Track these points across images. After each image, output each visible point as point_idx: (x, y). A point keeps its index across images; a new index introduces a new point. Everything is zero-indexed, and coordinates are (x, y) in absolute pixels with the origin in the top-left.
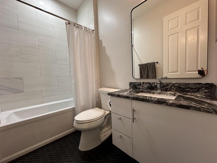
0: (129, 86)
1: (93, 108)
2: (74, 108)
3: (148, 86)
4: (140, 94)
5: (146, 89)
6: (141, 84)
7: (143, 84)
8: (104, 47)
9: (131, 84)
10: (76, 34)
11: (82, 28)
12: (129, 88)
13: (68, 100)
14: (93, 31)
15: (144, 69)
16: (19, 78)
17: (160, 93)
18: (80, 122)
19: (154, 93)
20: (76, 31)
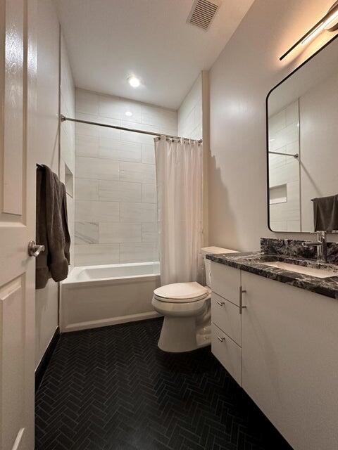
0: (260, 246)
1: (191, 281)
2: (159, 276)
3: (299, 249)
4: (275, 265)
5: (294, 256)
6: (284, 244)
7: (289, 244)
8: (219, 169)
9: (264, 241)
10: (169, 154)
11: (179, 141)
12: (260, 250)
13: (152, 263)
14: (200, 142)
15: (327, 209)
16: (95, 224)
17: (319, 267)
18: (161, 300)
19: (305, 265)
20: (169, 149)
